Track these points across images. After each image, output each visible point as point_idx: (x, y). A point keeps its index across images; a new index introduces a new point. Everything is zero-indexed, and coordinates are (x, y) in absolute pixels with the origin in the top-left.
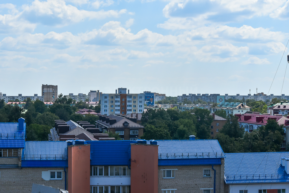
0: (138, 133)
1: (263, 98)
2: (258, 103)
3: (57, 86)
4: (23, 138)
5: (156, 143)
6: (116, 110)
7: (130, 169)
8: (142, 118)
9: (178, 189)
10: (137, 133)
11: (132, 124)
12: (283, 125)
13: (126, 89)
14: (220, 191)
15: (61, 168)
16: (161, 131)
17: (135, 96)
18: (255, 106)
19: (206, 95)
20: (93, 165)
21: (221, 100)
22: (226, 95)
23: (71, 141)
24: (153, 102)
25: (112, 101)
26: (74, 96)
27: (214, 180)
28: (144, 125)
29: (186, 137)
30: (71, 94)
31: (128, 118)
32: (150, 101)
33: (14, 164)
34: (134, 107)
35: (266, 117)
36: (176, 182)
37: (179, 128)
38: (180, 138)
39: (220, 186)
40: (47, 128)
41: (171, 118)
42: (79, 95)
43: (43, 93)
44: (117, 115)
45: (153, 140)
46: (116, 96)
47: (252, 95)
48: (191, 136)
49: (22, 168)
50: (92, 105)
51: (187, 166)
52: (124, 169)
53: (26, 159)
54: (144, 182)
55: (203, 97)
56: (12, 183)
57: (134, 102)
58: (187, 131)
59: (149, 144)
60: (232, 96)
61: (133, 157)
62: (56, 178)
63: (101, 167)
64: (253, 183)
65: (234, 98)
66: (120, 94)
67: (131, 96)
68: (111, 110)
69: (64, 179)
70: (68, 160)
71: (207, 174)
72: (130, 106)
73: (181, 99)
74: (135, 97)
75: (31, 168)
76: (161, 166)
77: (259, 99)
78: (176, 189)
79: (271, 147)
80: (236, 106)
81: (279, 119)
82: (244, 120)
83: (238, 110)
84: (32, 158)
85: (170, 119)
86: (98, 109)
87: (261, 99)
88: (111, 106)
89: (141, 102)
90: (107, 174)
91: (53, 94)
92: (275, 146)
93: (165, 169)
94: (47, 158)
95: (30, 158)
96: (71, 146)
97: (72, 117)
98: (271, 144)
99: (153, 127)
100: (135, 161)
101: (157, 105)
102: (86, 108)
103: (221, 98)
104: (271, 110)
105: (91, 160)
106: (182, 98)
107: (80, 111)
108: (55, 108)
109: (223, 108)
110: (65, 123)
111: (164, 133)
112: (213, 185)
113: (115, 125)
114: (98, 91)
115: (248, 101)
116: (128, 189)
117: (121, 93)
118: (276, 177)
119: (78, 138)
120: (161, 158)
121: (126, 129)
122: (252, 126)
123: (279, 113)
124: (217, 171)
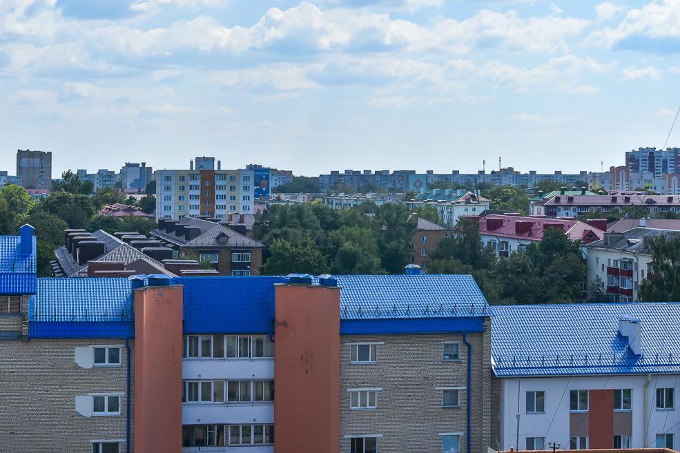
0: (249, 258)
1: (513, 180)
2: (508, 192)
3: (50, 153)
4: (32, 270)
5: (333, 283)
6: (190, 206)
7: (273, 342)
8: (256, 224)
9: (385, 389)
10: (247, 259)
11: (235, 239)
12: (580, 240)
13: (213, 159)
14: (481, 392)
15: (117, 338)
16: (307, 255)
17: (232, 176)
18: (501, 198)
19: (384, 174)
20: (188, 334)
21: (418, 184)
22: (430, 172)
23: (140, 277)
24: (268, 188)
25: (183, 187)
26: (89, 175)
27: (466, 367)
28: (262, 241)
29: (360, 268)
30: (82, 170)
31: (226, 225)
32: (261, 187)
33: (11, 331)
34: (231, 199)
35: (537, 224)
36: (381, 371)
37: (342, 248)
38: (346, 271)
39: (481, 382)
40: (43, 248)
41: (321, 225)
42: (100, 172)
43: (20, 169)
44: (198, 218)
45: (327, 276)
46: (192, 175)
47: (488, 172)
48: (410, 266)
49: (30, 339)
50: (133, 196)
51: (405, 334)
52: (259, 343)
53: (40, 318)
54: (307, 372)
55: (378, 178)
56: (7, 374)
57: (231, 189)
58: (361, 254)
59: (318, 284)
60: (442, 176)
61: (280, 315)
62: (107, 363)
63: (206, 338)
64: (557, 374)
65: (446, 179)
66: (201, 171)
67: (224, 175)
68: (180, 207)
69: (125, 364)
70: (134, 321)
71: (450, 353)
72: (224, 197)
73: (327, 182)
74: (233, 178)
75: (51, 340)
76: (345, 334)
77: (504, 181)
78: (381, 389)
79: (560, 292)
80: (458, 197)
81: (569, 227)
82: (485, 229)
83: (464, 208)
84: (52, 316)
85: (320, 227)
86: (149, 206)
87: (507, 182)
88: (180, 197)
89: (246, 188)
90: (219, 354)
91: (43, 172)
92: (570, 290)
93: (354, 342)
94: (86, 316)
95: (49, 316)
96: (141, 289)
97: (94, 223)
98: (559, 284)
99: (288, 245)
100: (285, 324)
101: (276, 195)
102: (120, 202)
103: (418, 181)
104: (539, 207)
105: (184, 322)
106: (330, 179)
107: (107, 208)
108: (55, 202)
109: (430, 203)
110: (90, 235)
111: (314, 260)
112: (465, 380)
113: (197, 242)
114: (144, 164)
115: (482, 187)
116: (268, 387)
117: (202, 169)
118: (610, 363)
119: (135, 271)
120: (346, 316)
121: (223, 250)
122: (507, 243)
123: (558, 213)
124: (475, 348)
